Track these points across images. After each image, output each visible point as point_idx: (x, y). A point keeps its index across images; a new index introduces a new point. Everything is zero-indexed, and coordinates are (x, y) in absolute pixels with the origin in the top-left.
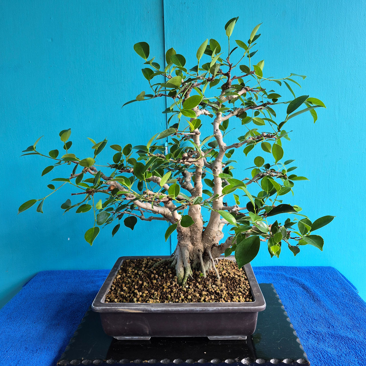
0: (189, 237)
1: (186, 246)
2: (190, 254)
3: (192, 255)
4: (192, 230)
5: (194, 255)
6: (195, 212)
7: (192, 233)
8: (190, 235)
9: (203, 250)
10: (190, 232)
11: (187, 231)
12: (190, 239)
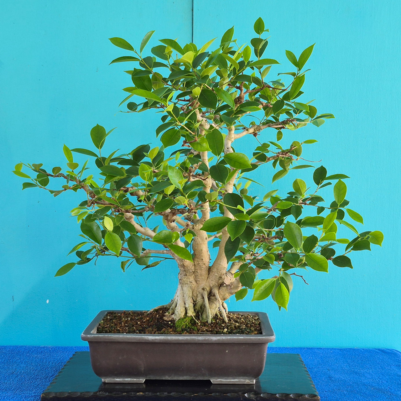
0: (193, 273)
1: (189, 283)
2: (193, 293)
3: (195, 295)
4: (196, 264)
5: (198, 295)
6: (201, 242)
7: (196, 268)
8: (194, 271)
9: (208, 289)
10: (194, 266)
11: (190, 265)
12: (193, 275)
